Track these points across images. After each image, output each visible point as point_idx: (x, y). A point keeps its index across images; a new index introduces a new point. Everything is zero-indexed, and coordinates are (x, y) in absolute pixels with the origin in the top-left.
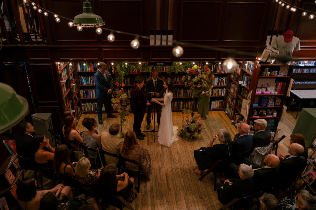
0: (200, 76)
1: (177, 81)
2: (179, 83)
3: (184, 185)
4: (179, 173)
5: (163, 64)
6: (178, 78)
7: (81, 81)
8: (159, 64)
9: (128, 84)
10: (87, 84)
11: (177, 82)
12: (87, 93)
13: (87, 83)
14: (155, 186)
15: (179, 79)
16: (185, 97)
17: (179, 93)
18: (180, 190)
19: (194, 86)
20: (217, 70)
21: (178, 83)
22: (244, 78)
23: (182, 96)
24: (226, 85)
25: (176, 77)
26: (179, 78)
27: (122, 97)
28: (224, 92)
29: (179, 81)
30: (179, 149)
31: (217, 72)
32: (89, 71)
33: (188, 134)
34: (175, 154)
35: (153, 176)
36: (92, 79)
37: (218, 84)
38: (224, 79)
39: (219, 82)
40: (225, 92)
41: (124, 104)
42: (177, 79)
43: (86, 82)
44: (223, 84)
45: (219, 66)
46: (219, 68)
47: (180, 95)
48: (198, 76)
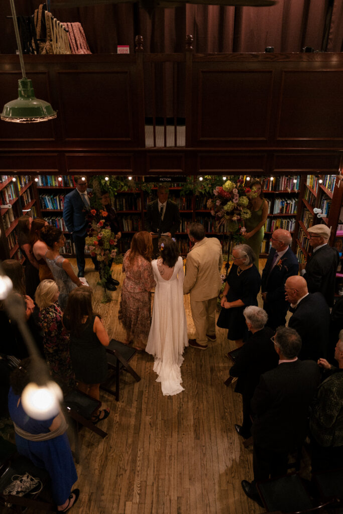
0: (236, 200)
3: (197, 393)
4: (193, 370)
5: (169, 179)
7: (44, 203)
8: (162, 179)
9: (123, 209)
10: (54, 209)
12: (55, 224)
13: (53, 207)
14: (147, 391)
16: (221, 234)
17: (212, 225)
18: (188, 401)
19: (227, 217)
20: (279, 186)
22: (323, 203)
23: (217, 231)
24: (295, 212)
27: (101, 234)
28: (291, 224)
31: (279, 190)
32: (56, 186)
35: (146, 373)
36: (61, 200)
37: (282, 210)
38: (293, 203)
39: (283, 208)
40: (293, 225)
41: (107, 245)
43: (53, 205)
44: (291, 211)
45: (284, 180)
46: (283, 182)
47: (213, 229)
48: (234, 200)
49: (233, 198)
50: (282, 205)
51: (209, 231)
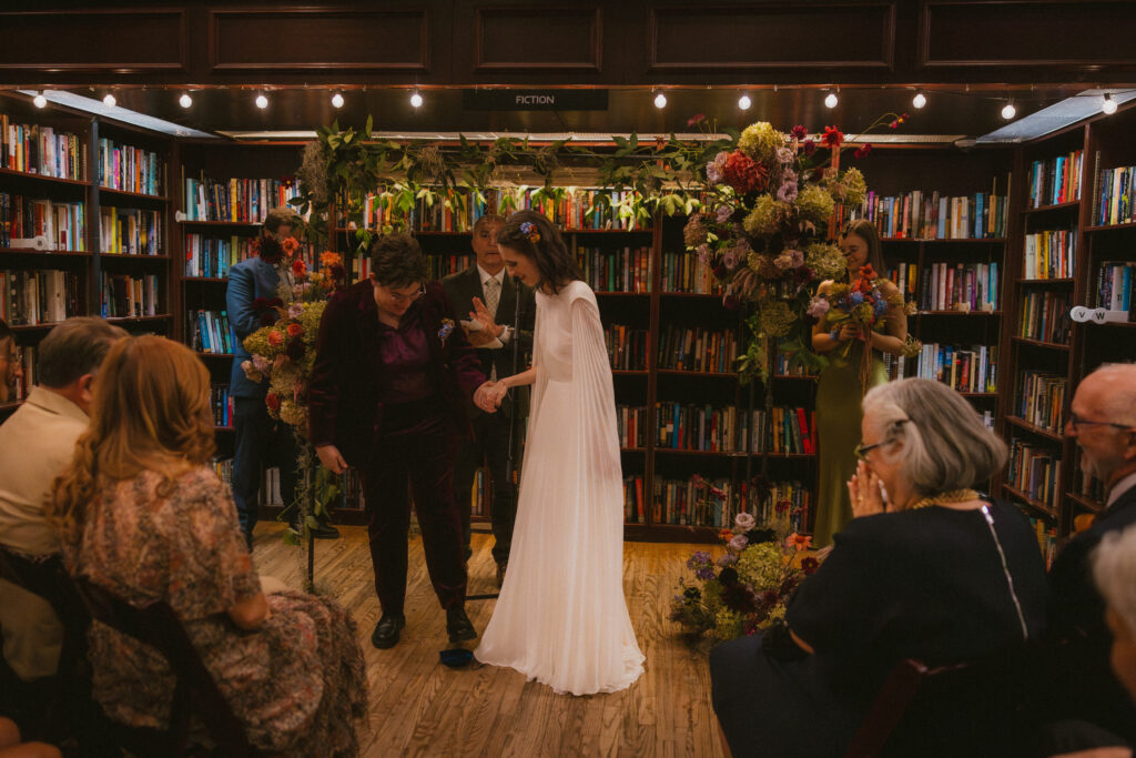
1: (698, 356)
2: (707, 368)
5: (547, 99)
6: (701, 337)
7: (199, 334)
8: (524, 100)
10: (225, 350)
11: (699, 361)
13: (224, 344)
15: (709, 346)
16: (743, 454)
17: (710, 424)
19: (756, 262)
20: (929, 297)
21: (703, 364)
23: (729, 447)
24: (992, 388)
25: (690, 333)
26: (710, 339)
29: (708, 354)
30: (644, 703)
33: (724, 617)
34: (607, 727)
38: (979, 355)
39: (948, 370)
42: (699, 342)
43: (223, 338)
44: (976, 385)
45: (944, 276)
46: (943, 284)
47: (714, 439)
48: (781, 193)
49: (778, 185)
50: (944, 363)
51: (701, 447)
